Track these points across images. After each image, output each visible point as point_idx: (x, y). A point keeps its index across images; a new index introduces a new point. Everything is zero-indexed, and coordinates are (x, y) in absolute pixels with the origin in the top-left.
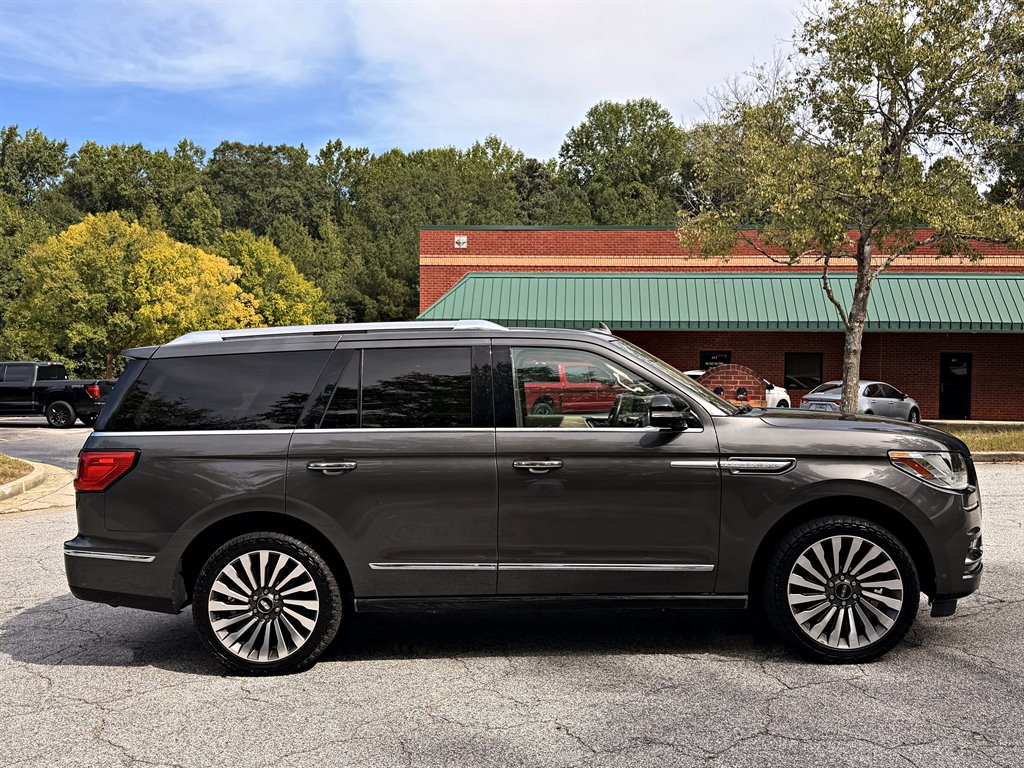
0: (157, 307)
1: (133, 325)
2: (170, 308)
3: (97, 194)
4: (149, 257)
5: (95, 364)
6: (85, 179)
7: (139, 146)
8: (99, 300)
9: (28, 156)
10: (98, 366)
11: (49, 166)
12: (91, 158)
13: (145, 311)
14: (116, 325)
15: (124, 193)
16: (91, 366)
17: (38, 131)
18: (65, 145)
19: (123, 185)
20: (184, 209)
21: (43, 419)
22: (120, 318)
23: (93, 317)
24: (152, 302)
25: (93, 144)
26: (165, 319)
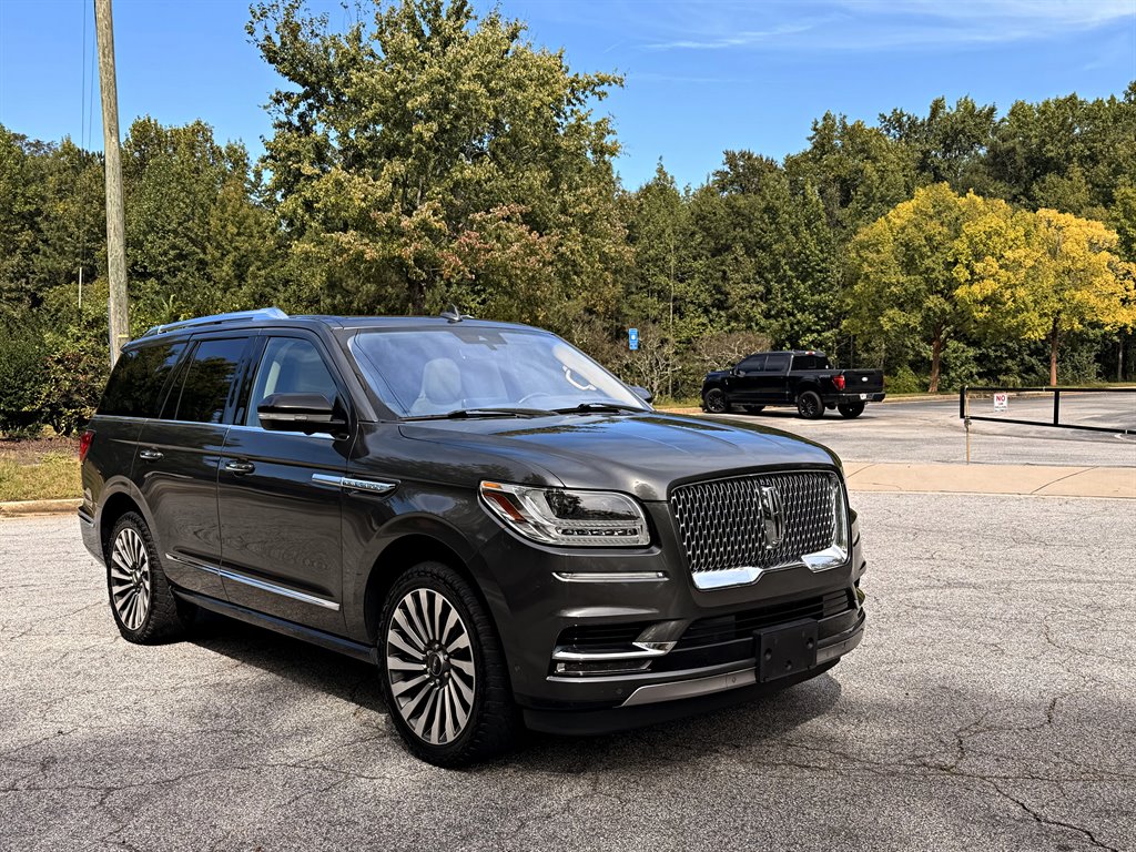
0: (976, 288)
1: (948, 307)
2: (989, 286)
3: (1020, 161)
4: (969, 231)
5: (995, 351)
6: (1010, 144)
7: (1073, 97)
8: (914, 282)
9: (952, 128)
10: (999, 353)
11: (973, 136)
12: (1018, 120)
13: (960, 292)
14: (930, 309)
15: (1049, 155)
16: (992, 354)
17: (969, 99)
18: (992, 110)
19: (1049, 146)
20: (1109, 165)
21: (794, 409)
22: (934, 302)
23: (910, 302)
24: (971, 282)
25: (1022, 104)
26: (986, 300)
